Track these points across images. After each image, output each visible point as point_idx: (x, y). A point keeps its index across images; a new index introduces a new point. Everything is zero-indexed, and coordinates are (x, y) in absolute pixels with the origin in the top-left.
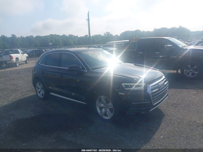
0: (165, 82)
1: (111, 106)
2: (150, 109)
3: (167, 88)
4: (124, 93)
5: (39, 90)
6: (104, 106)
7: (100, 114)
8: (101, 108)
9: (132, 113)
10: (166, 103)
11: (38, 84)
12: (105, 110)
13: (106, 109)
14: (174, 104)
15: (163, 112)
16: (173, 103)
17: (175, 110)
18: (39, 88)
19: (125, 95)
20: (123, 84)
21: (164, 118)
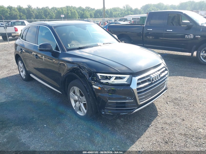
0: (163, 72)
1: (85, 101)
2: (134, 109)
3: (165, 81)
4: (98, 86)
5: (22, 69)
6: (78, 99)
7: (74, 108)
8: (76, 101)
9: (108, 113)
10: (166, 96)
11: (20, 62)
12: (79, 105)
13: (81, 103)
14: (176, 99)
15: (158, 110)
16: (174, 98)
17: (173, 109)
18: (21, 68)
19: (100, 89)
20: (99, 75)
21: (155, 120)
